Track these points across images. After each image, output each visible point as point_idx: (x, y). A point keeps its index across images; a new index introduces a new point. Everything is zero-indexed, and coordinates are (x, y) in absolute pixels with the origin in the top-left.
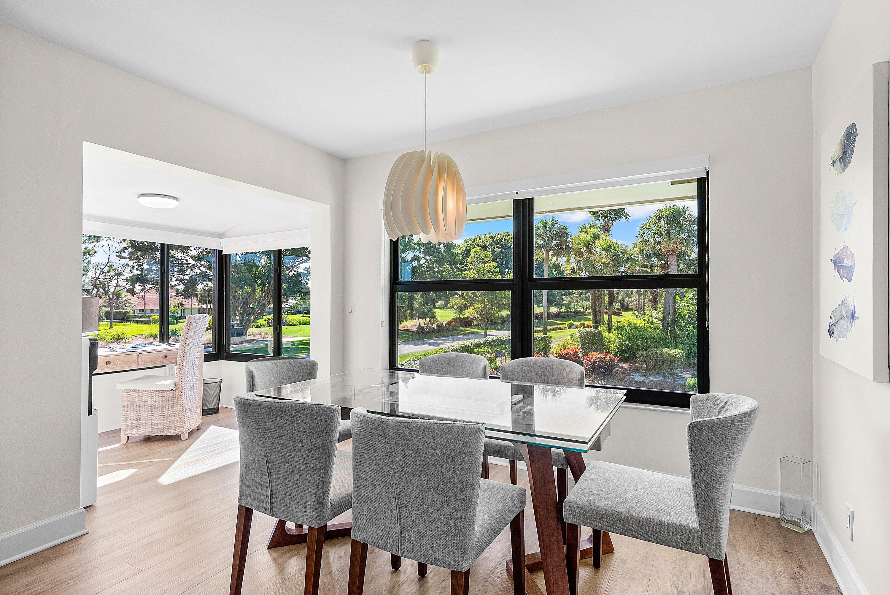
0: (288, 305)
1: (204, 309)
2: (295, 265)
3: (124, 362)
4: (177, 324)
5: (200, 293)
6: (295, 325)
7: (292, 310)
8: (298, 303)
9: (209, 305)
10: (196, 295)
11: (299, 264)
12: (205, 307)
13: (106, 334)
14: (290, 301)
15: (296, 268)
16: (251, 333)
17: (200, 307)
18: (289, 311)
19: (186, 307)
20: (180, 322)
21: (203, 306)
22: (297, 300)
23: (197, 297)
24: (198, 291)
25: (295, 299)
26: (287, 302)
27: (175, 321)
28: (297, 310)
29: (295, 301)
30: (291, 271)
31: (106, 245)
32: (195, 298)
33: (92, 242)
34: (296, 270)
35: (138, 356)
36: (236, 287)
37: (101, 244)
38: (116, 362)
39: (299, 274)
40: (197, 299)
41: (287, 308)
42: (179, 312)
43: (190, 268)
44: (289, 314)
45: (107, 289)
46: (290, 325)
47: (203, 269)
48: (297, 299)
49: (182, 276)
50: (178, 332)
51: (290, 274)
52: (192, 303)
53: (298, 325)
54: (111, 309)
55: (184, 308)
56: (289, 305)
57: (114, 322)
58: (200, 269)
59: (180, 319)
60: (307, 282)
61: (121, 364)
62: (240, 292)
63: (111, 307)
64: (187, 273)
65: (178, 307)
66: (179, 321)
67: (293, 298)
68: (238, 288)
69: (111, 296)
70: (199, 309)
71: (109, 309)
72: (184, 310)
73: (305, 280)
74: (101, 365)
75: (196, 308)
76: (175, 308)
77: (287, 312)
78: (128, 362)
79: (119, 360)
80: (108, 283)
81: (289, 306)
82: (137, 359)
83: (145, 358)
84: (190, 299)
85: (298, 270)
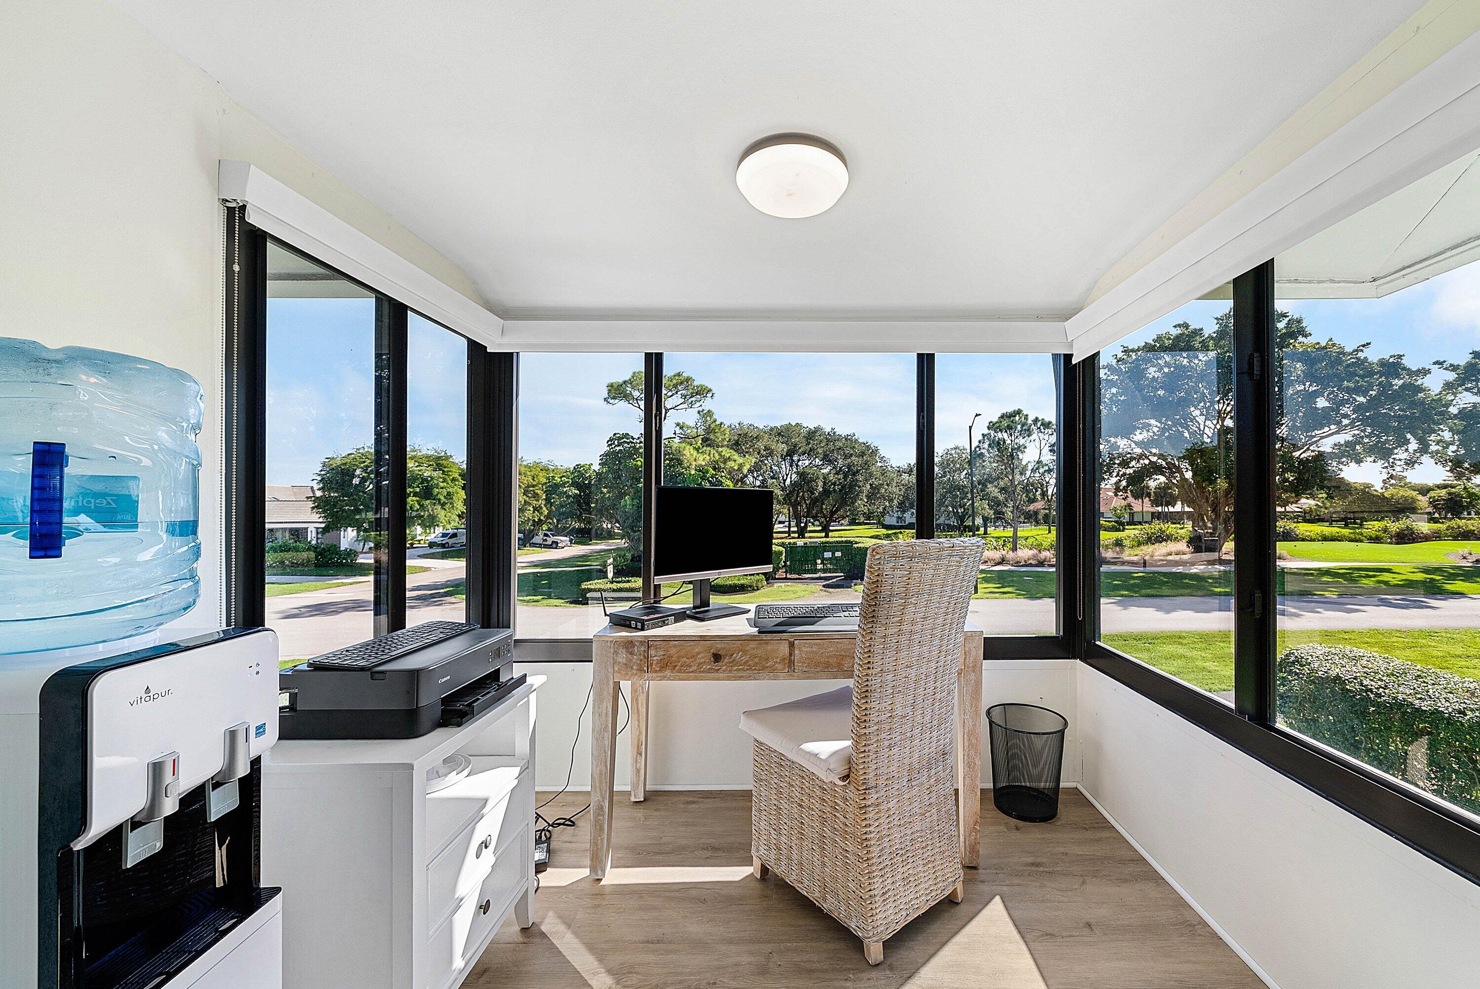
0: (1298, 507)
1: (1159, 513)
2: (1313, 440)
3: (756, 660)
4: (1123, 531)
5: (1154, 492)
6: (1314, 540)
7: (1307, 515)
8: (1319, 504)
9: (1166, 508)
10: (1149, 495)
11: (1322, 438)
12: (1160, 511)
13: (1045, 539)
14: (1303, 501)
15: (1314, 445)
16: (1229, 550)
17: (1154, 511)
18: (1300, 516)
19: (1135, 509)
20: (1127, 529)
21: (1157, 508)
22: (1317, 499)
23: (1149, 497)
24: (1151, 490)
25: (1313, 497)
26: (1296, 502)
27: (1121, 528)
28: (1318, 515)
29: (1312, 502)
30: (1304, 452)
31: (1037, 440)
32: (1147, 498)
33: (1024, 438)
34: (1316, 449)
35: (792, 645)
36: (1204, 481)
37: (1032, 438)
38: (737, 656)
39: (1321, 456)
40: (1150, 500)
41: (1298, 512)
42: (1126, 516)
43: (1135, 458)
44: (1300, 522)
45: (1045, 489)
46: (1303, 540)
47: (1154, 459)
48: (1317, 497)
49: (1124, 470)
50: (1124, 541)
51: (1301, 457)
52: (1142, 506)
53: (1319, 541)
54: (1050, 512)
55: (1132, 511)
56: (1301, 508)
57: (1052, 526)
58: (1149, 459)
59: (1127, 525)
60: (1340, 467)
61: (750, 663)
62: (1210, 489)
63: (1049, 509)
64: (1131, 465)
65: (1125, 510)
66: (1126, 527)
67: (1308, 496)
68: (1207, 483)
69: (1050, 498)
70: (1153, 513)
71: (1047, 511)
72: (1133, 513)
73: (1336, 465)
74: (703, 660)
75: (1148, 512)
76: (1121, 510)
77: (1298, 519)
78: (767, 660)
79: (745, 652)
80: (1047, 483)
81: (1301, 510)
82: (791, 654)
83: (810, 652)
84: (1140, 500)
85: (1320, 449)
